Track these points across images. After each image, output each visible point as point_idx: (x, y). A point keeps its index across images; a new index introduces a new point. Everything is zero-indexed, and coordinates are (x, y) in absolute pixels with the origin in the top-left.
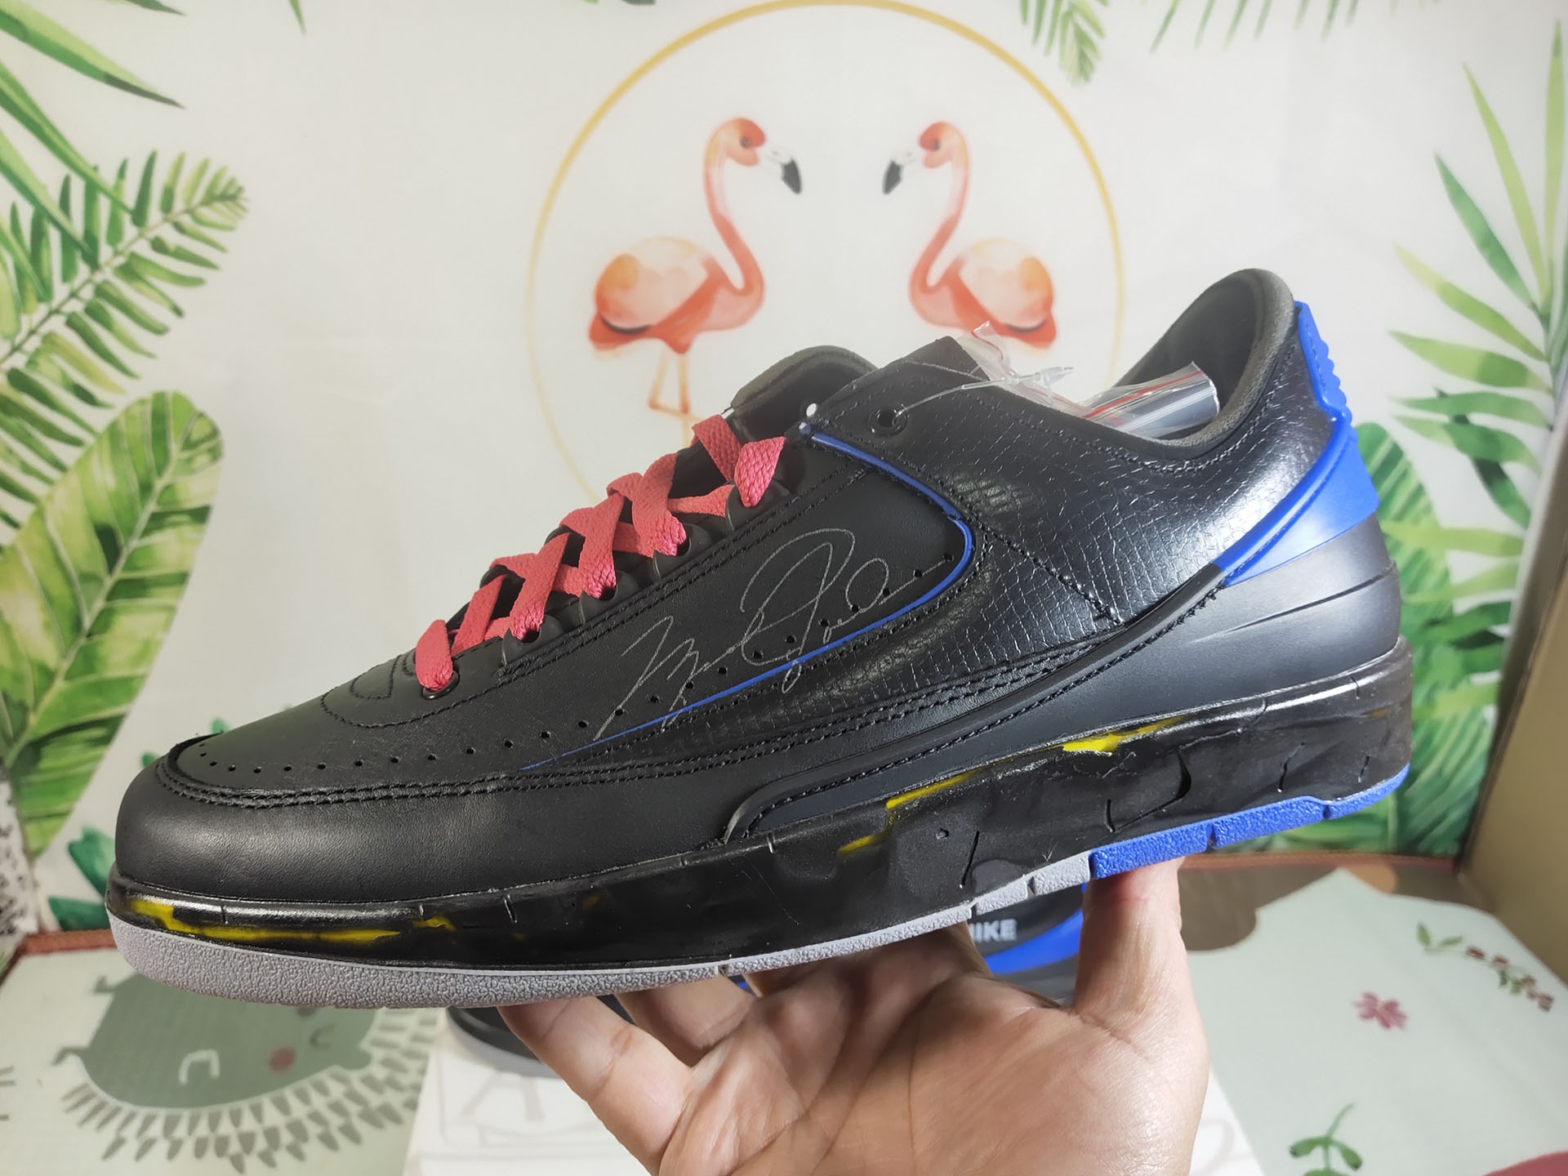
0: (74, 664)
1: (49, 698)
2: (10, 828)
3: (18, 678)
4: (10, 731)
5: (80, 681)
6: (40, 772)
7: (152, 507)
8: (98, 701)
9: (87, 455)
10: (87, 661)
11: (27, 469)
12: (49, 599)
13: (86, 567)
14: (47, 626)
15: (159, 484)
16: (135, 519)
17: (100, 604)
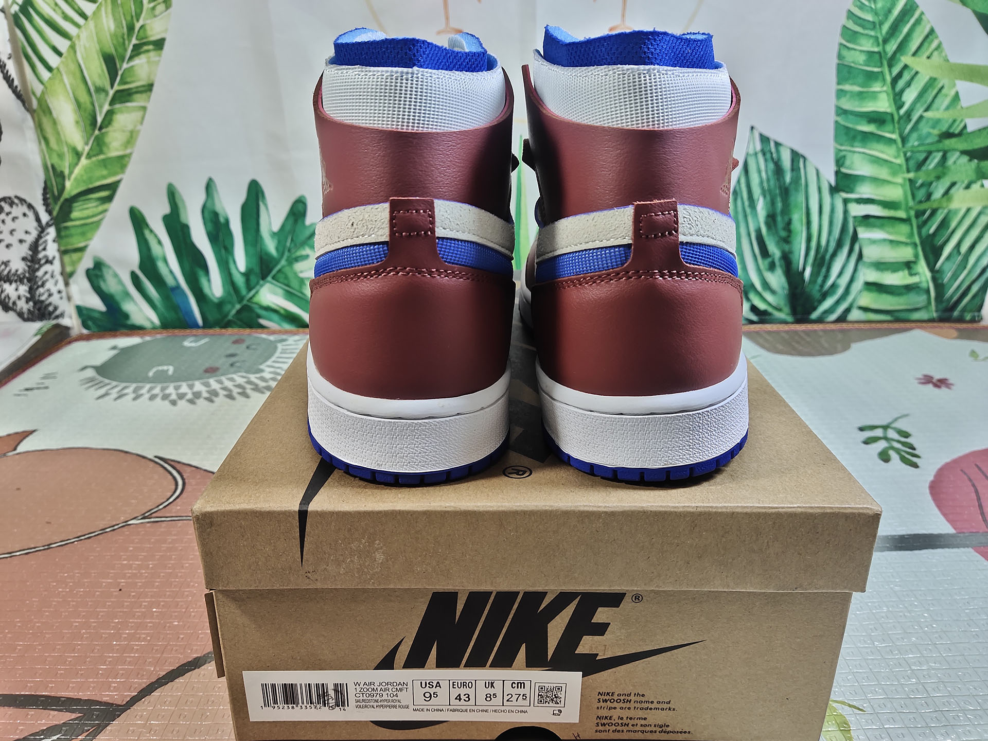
0: (91, 147)
1: (77, 171)
2: (54, 258)
3: (61, 156)
4: (56, 193)
5: (94, 159)
6: (72, 220)
7: (134, 41)
8: (105, 172)
9: (98, 8)
10: (99, 145)
11: (66, 17)
12: (79, 104)
13: (99, 83)
14: (77, 122)
15: (138, 26)
16: (126, 50)
17: (106, 107)
